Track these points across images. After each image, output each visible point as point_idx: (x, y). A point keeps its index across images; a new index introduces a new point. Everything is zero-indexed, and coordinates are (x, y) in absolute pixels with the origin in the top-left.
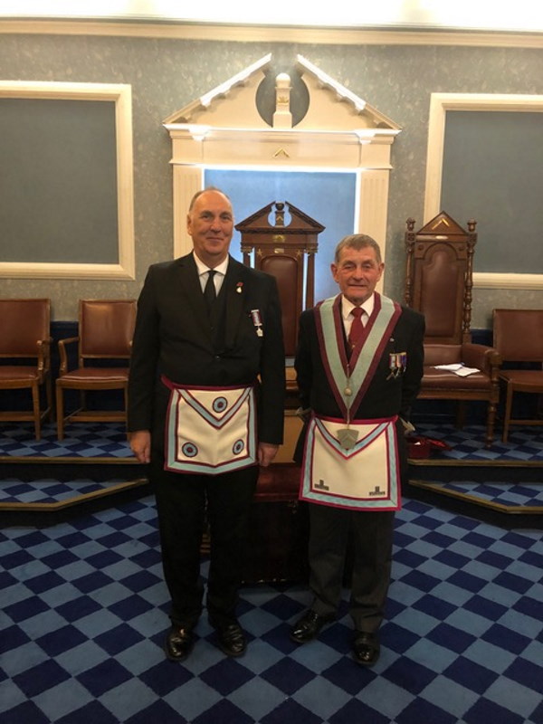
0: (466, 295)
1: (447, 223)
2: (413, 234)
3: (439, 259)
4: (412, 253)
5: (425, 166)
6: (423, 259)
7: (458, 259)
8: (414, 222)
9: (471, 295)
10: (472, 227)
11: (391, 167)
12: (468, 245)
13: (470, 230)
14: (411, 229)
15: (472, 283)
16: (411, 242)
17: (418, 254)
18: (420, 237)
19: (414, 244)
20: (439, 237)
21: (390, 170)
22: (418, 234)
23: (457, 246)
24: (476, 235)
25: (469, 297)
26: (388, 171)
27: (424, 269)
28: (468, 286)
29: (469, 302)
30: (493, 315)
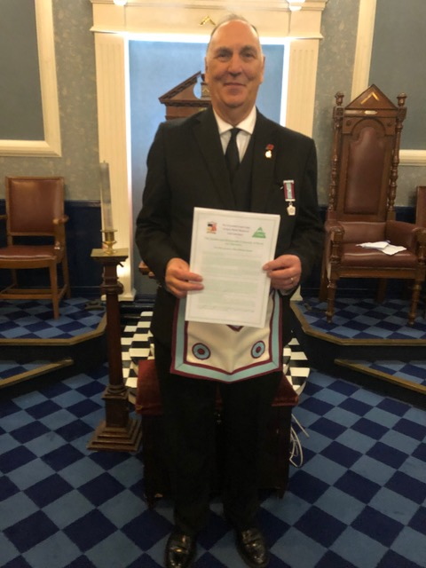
0: (392, 172)
1: (376, 98)
2: (342, 109)
3: (366, 136)
4: (340, 128)
5: (355, 37)
6: (351, 134)
7: (386, 135)
8: (342, 96)
9: (397, 172)
10: (402, 101)
11: (321, 36)
12: (397, 121)
13: (400, 104)
14: (339, 103)
15: (398, 160)
16: (339, 117)
17: (346, 130)
18: (348, 112)
19: (342, 119)
20: (367, 112)
21: (320, 39)
22: (347, 108)
23: (386, 121)
24: (405, 110)
25: (394, 174)
26: (318, 41)
27: (352, 145)
28: (394, 163)
29: (394, 179)
30: (417, 192)
